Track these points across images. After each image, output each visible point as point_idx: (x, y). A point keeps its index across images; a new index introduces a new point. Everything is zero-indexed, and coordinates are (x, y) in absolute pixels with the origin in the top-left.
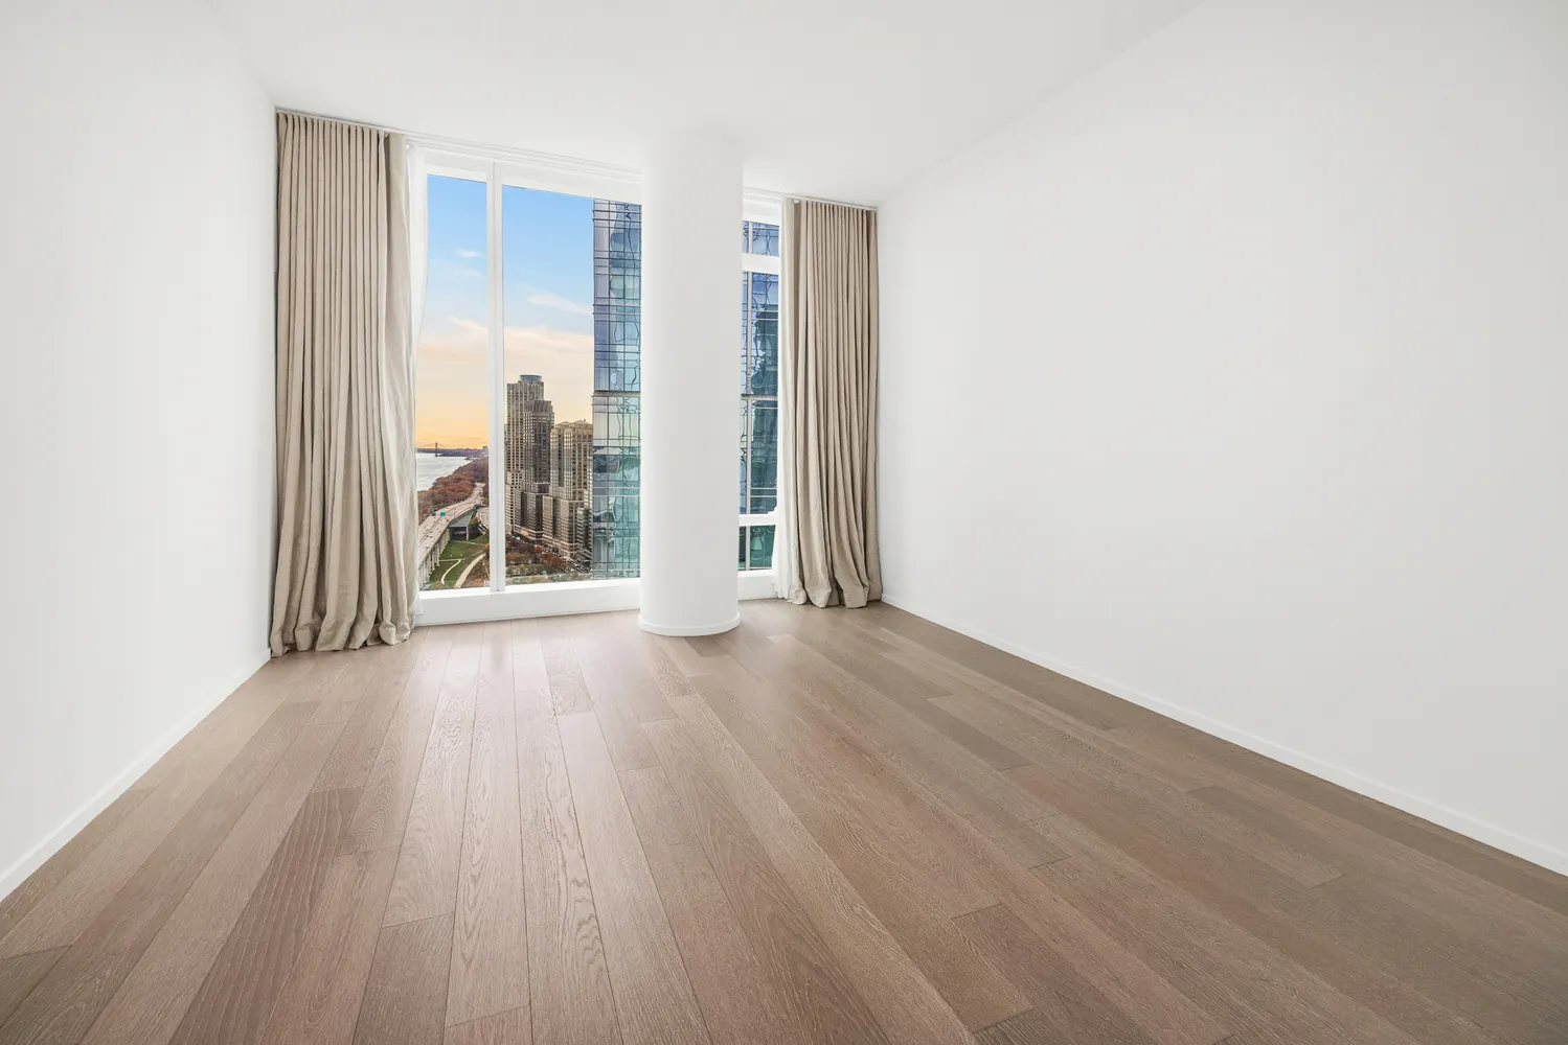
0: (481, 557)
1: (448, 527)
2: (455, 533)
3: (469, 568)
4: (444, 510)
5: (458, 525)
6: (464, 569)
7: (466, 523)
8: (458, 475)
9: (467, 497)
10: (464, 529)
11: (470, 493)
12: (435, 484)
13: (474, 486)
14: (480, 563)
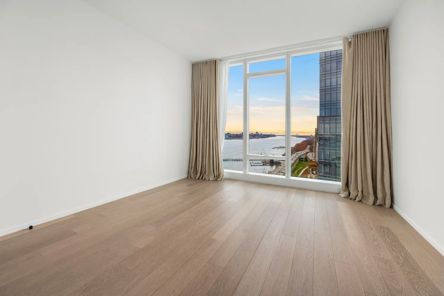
0: (307, 167)
1: (298, 158)
2: (300, 159)
3: (304, 170)
4: (298, 153)
5: (302, 157)
6: (303, 170)
7: (304, 157)
8: (302, 143)
9: (304, 150)
10: (303, 158)
11: (306, 148)
12: (296, 145)
13: (307, 146)
14: (307, 169)
